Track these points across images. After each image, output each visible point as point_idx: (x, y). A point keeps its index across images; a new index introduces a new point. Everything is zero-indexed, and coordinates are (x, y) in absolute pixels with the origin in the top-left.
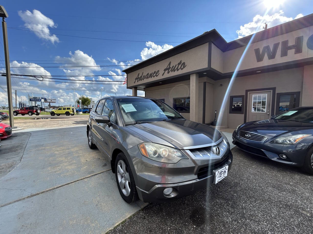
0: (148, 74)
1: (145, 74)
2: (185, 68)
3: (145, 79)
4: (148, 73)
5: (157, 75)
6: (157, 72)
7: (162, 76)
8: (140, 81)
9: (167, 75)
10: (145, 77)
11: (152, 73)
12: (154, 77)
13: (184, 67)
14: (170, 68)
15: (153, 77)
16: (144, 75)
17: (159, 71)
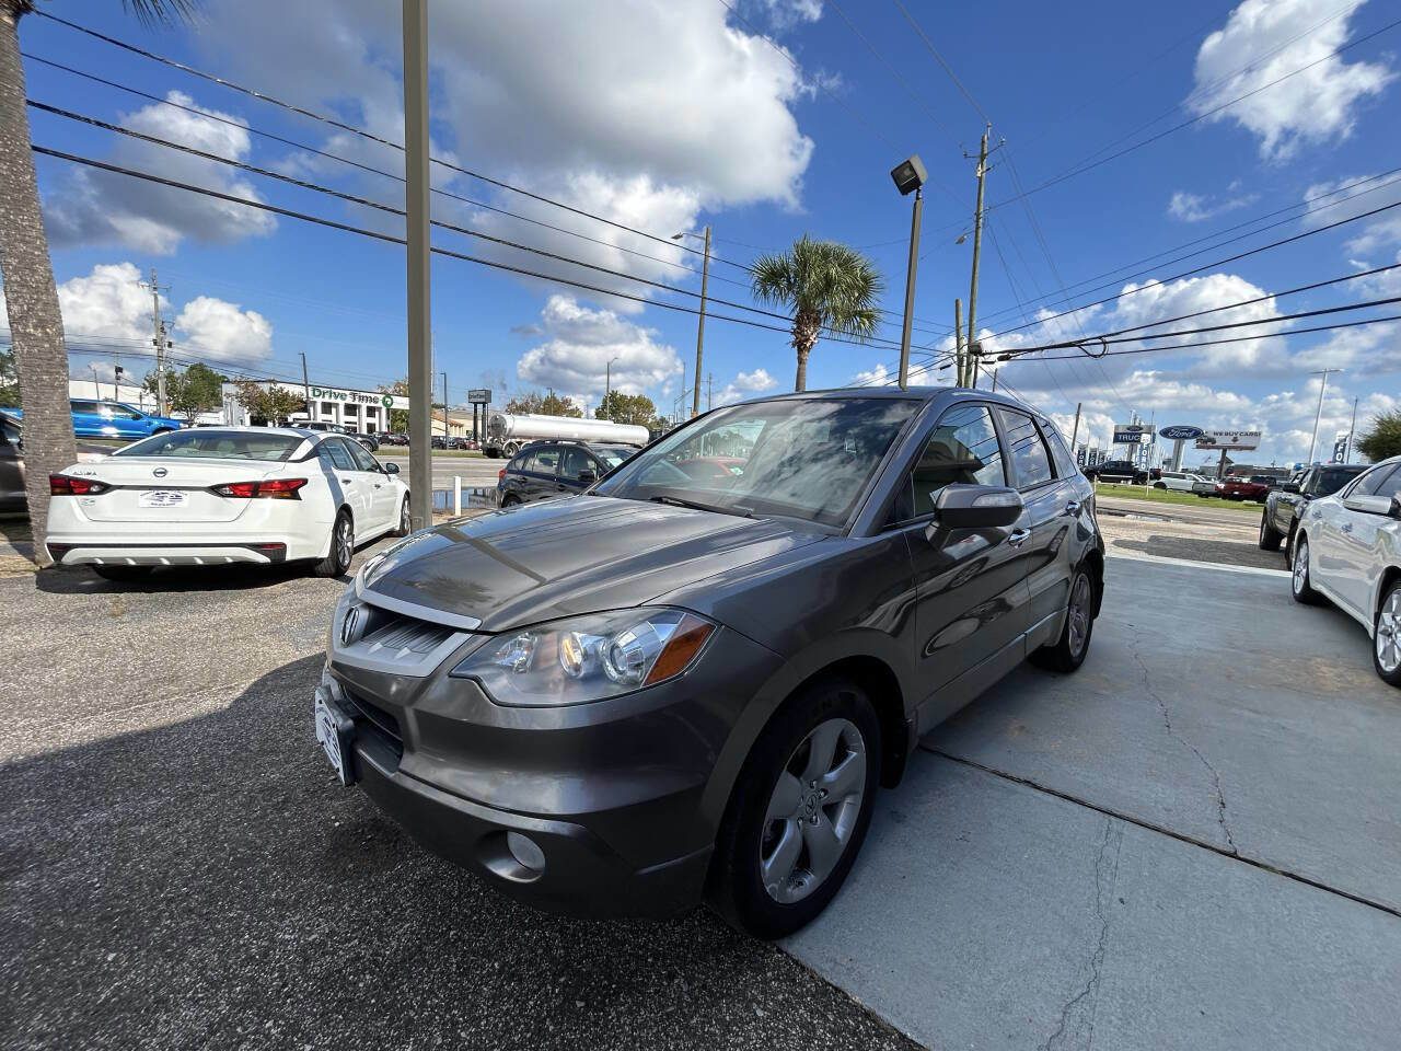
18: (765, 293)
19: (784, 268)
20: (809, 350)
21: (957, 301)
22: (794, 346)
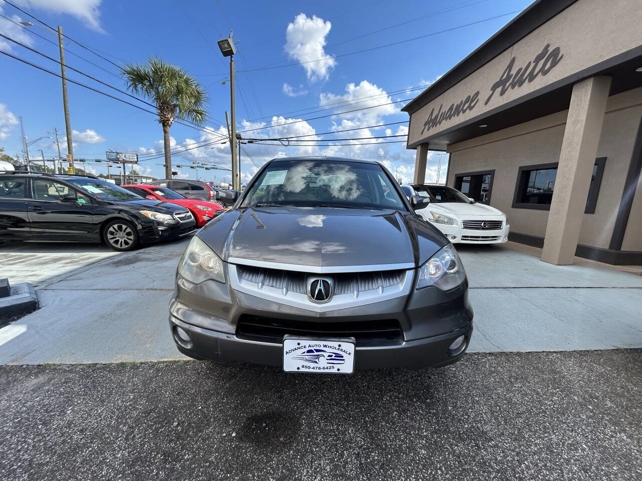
0: (451, 108)
1: (445, 109)
2: (558, 64)
3: (443, 121)
4: (453, 105)
5: (472, 105)
6: (473, 97)
7: (484, 105)
8: (433, 127)
9: (499, 101)
10: (444, 116)
11: (462, 101)
12: (464, 112)
13: (554, 64)
14: (509, 77)
15: (461, 112)
16: (443, 110)
17: (477, 93)
18: (136, 86)
19: (147, 75)
20: (170, 126)
21: (226, 112)
22: (160, 123)
